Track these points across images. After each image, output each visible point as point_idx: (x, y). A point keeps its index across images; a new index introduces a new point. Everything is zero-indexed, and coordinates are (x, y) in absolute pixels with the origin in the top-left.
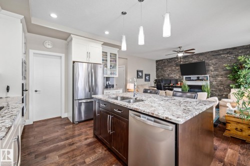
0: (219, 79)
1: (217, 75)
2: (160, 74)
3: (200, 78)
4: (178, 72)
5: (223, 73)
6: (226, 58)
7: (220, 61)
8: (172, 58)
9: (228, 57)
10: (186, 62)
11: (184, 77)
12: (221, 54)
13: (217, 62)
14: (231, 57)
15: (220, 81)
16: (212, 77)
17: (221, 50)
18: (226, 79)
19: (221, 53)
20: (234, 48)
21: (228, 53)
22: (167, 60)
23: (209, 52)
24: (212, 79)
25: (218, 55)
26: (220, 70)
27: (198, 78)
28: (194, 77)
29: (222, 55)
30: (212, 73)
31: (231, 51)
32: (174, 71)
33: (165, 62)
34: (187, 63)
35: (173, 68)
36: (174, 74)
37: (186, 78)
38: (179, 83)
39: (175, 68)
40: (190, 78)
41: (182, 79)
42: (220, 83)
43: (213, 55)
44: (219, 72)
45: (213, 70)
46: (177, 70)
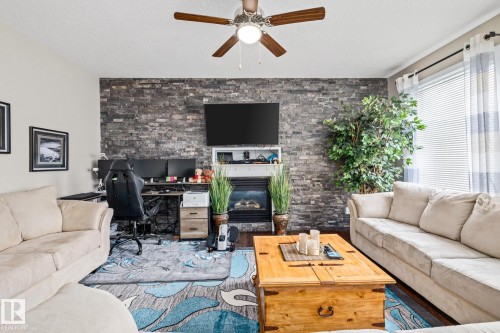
0: (303, 157)
1: (299, 149)
2: (119, 139)
3: (253, 156)
4: (195, 133)
5: (311, 141)
6: (317, 104)
7: (305, 110)
8: (172, 81)
9: (320, 100)
10: (219, 99)
11: (215, 150)
12: (306, 91)
13: (299, 111)
14: (326, 102)
15: (306, 163)
16: (289, 153)
17: (307, 80)
18: (316, 157)
19: (307, 87)
20: (331, 81)
21: (319, 91)
22: (151, 82)
23: (280, 80)
24: (288, 158)
25: (300, 92)
26: (304, 133)
27: (246, 154)
28: (237, 152)
29: (309, 95)
30: (289, 141)
31: (326, 85)
32: (178, 128)
33: (140, 92)
35: (177, 117)
36: (180, 139)
37: (219, 154)
38: (199, 172)
39: (181, 117)
40: (230, 154)
41: (209, 158)
42: (304, 168)
43: (291, 91)
44: (303, 138)
45: (291, 132)
46: (191, 125)
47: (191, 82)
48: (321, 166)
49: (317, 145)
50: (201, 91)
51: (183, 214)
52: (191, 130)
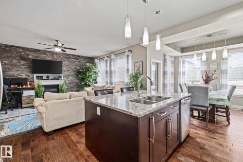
0: (70, 78)
1: (69, 75)
3: (50, 78)
5: (73, 73)
6: (74, 62)
7: (71, 64)
8: (12, 46)
9: (76, 61)
10: (37, 57)
11: (35, 75)
12: (71, 58)
13: (69, 64)
15: (71, 80)
16: (65, 77)
18: (75, 78)
20: (79, 56)
21: (75, 58)
25: (69, 58)
27: (48, 77)
28: (44, 76)
30: (65, 73)
31: (77, 57)
34: (38, 59)
35: (15, 61)
37: (37, 76)
38: (28, 83)
39: (17, 61)
40: (42, 77)
41: (33, 78)
42: (71, 81)
43: (66, 57)
44: (70, 72)
45: (66, 70)
46: (23, 65)
47: (22, 48)
48: (76, 81)
49: (74, 74)
50: (28, 52)
51: (23, 99)
52: (23, 67)
